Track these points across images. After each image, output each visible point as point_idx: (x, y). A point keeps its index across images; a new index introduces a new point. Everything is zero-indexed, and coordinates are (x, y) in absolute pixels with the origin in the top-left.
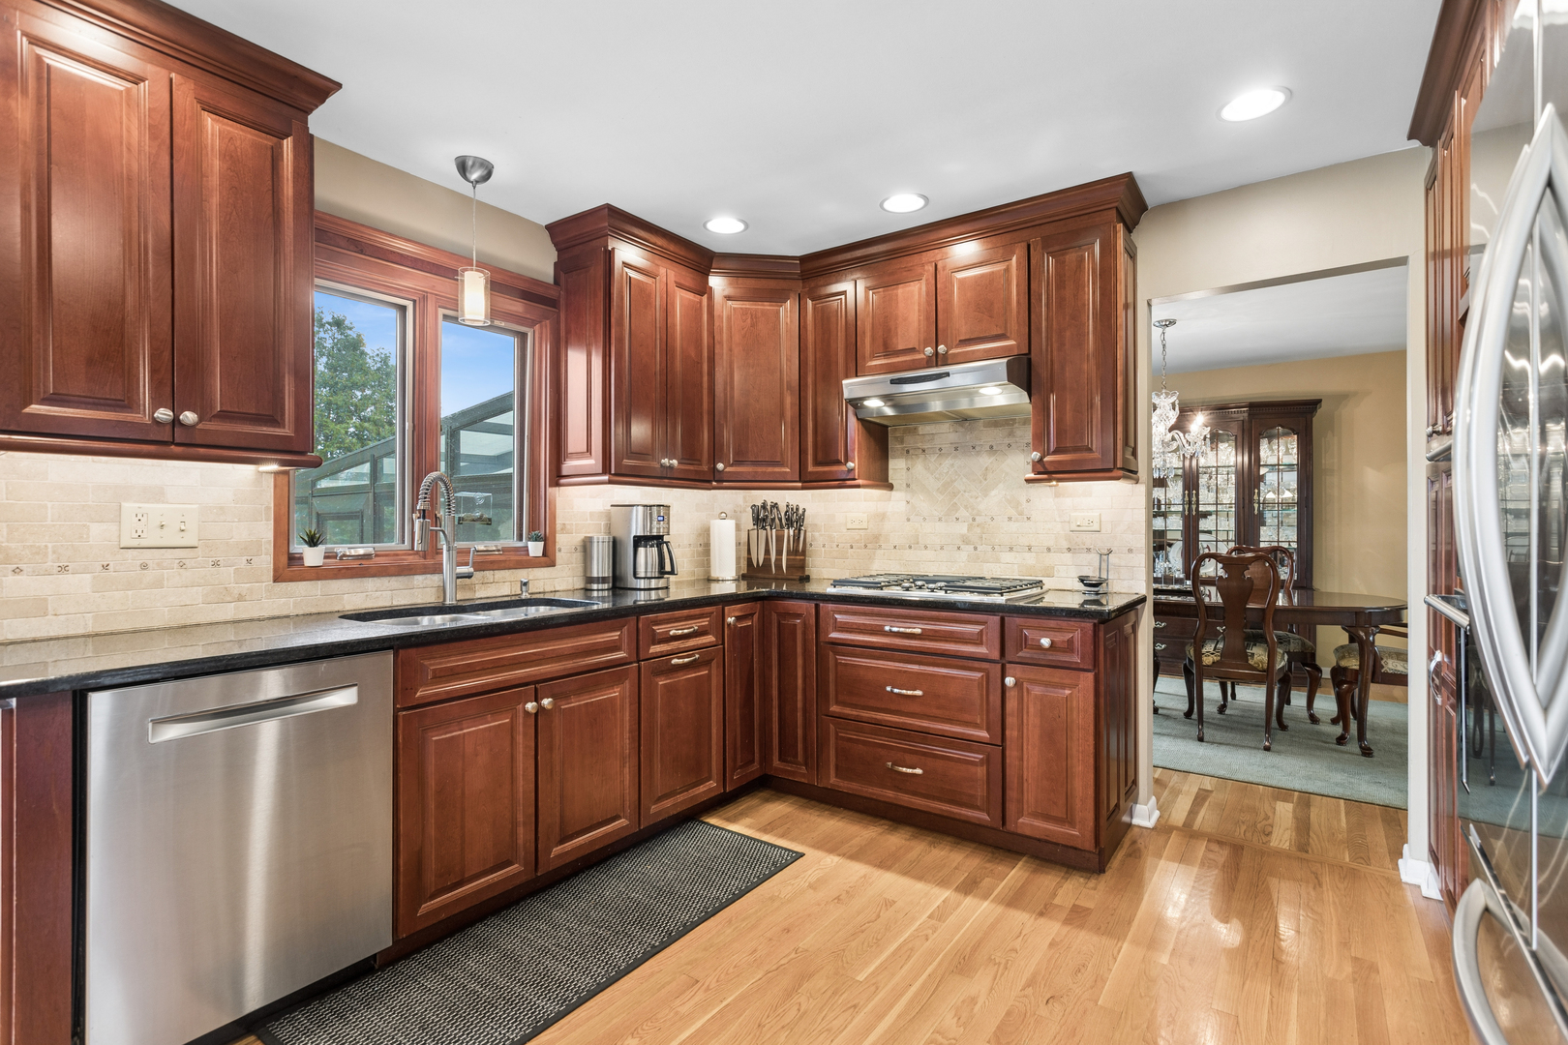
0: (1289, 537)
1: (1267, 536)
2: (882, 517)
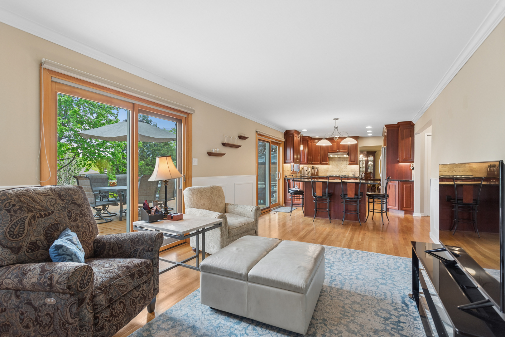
0: (372, 171)
1: (369, 171)
2: (329, 168)
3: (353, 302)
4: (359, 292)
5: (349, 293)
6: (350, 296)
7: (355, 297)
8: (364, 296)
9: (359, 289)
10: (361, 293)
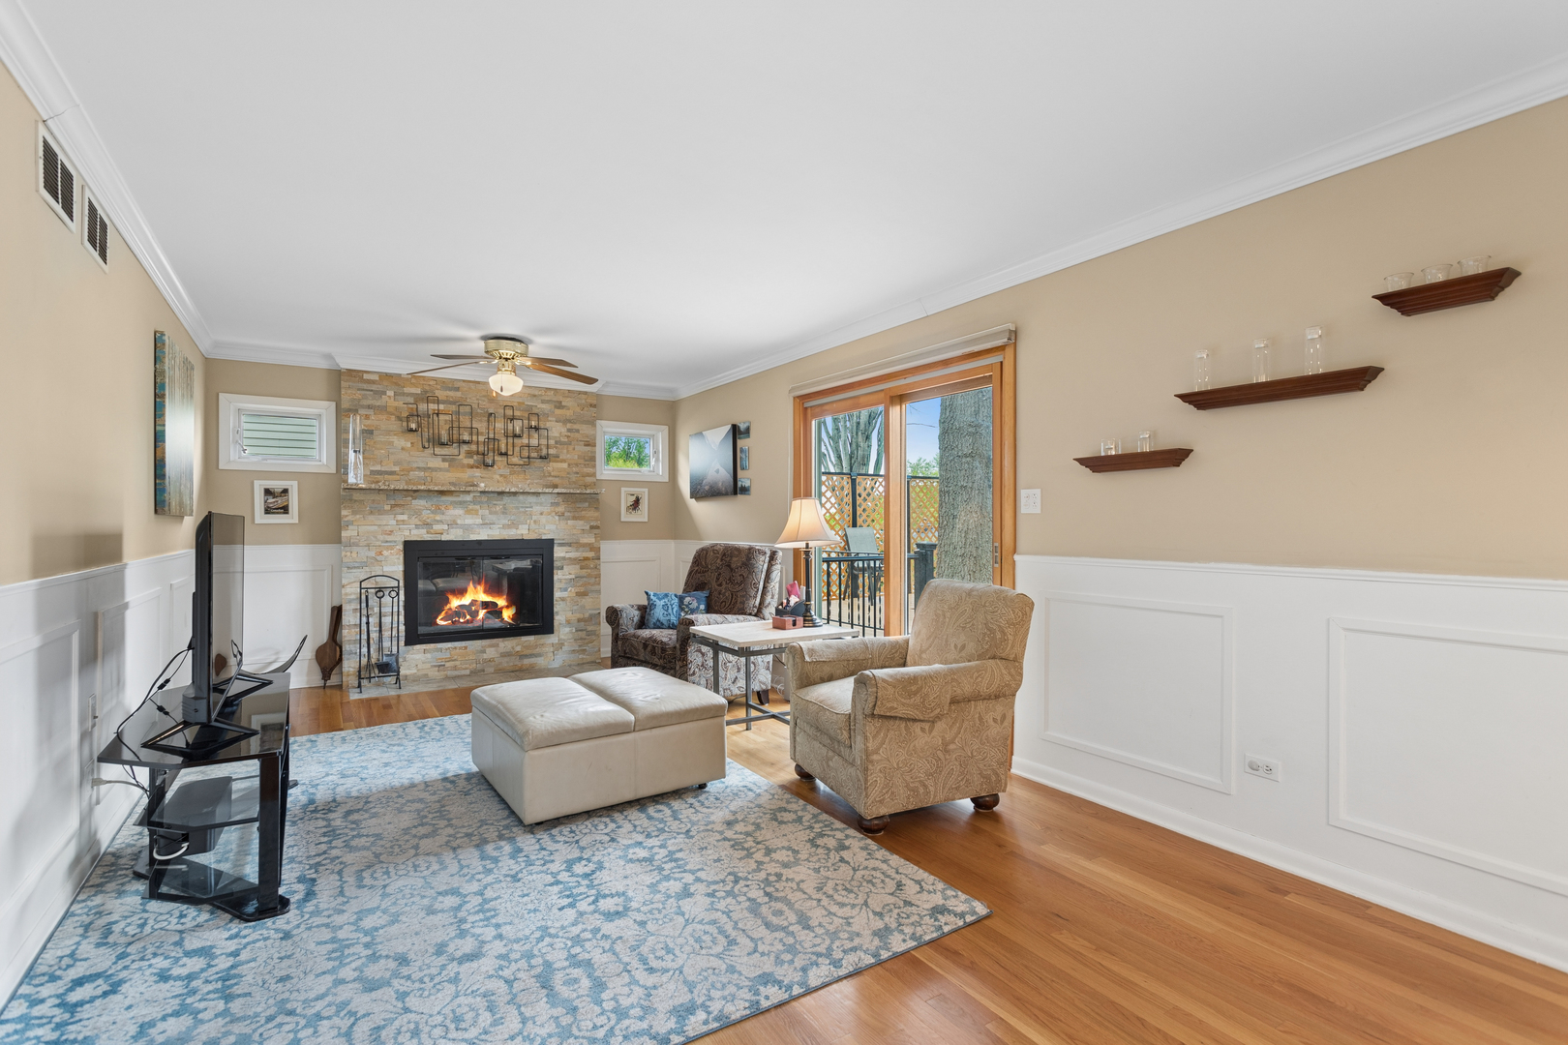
3: (434, 833)
4: (432, 859)
5: (454, 845)
6: (449, 841)
7: (437, 844)
8: (416, 855)
9: (435, 867)
10: (427, 858)
